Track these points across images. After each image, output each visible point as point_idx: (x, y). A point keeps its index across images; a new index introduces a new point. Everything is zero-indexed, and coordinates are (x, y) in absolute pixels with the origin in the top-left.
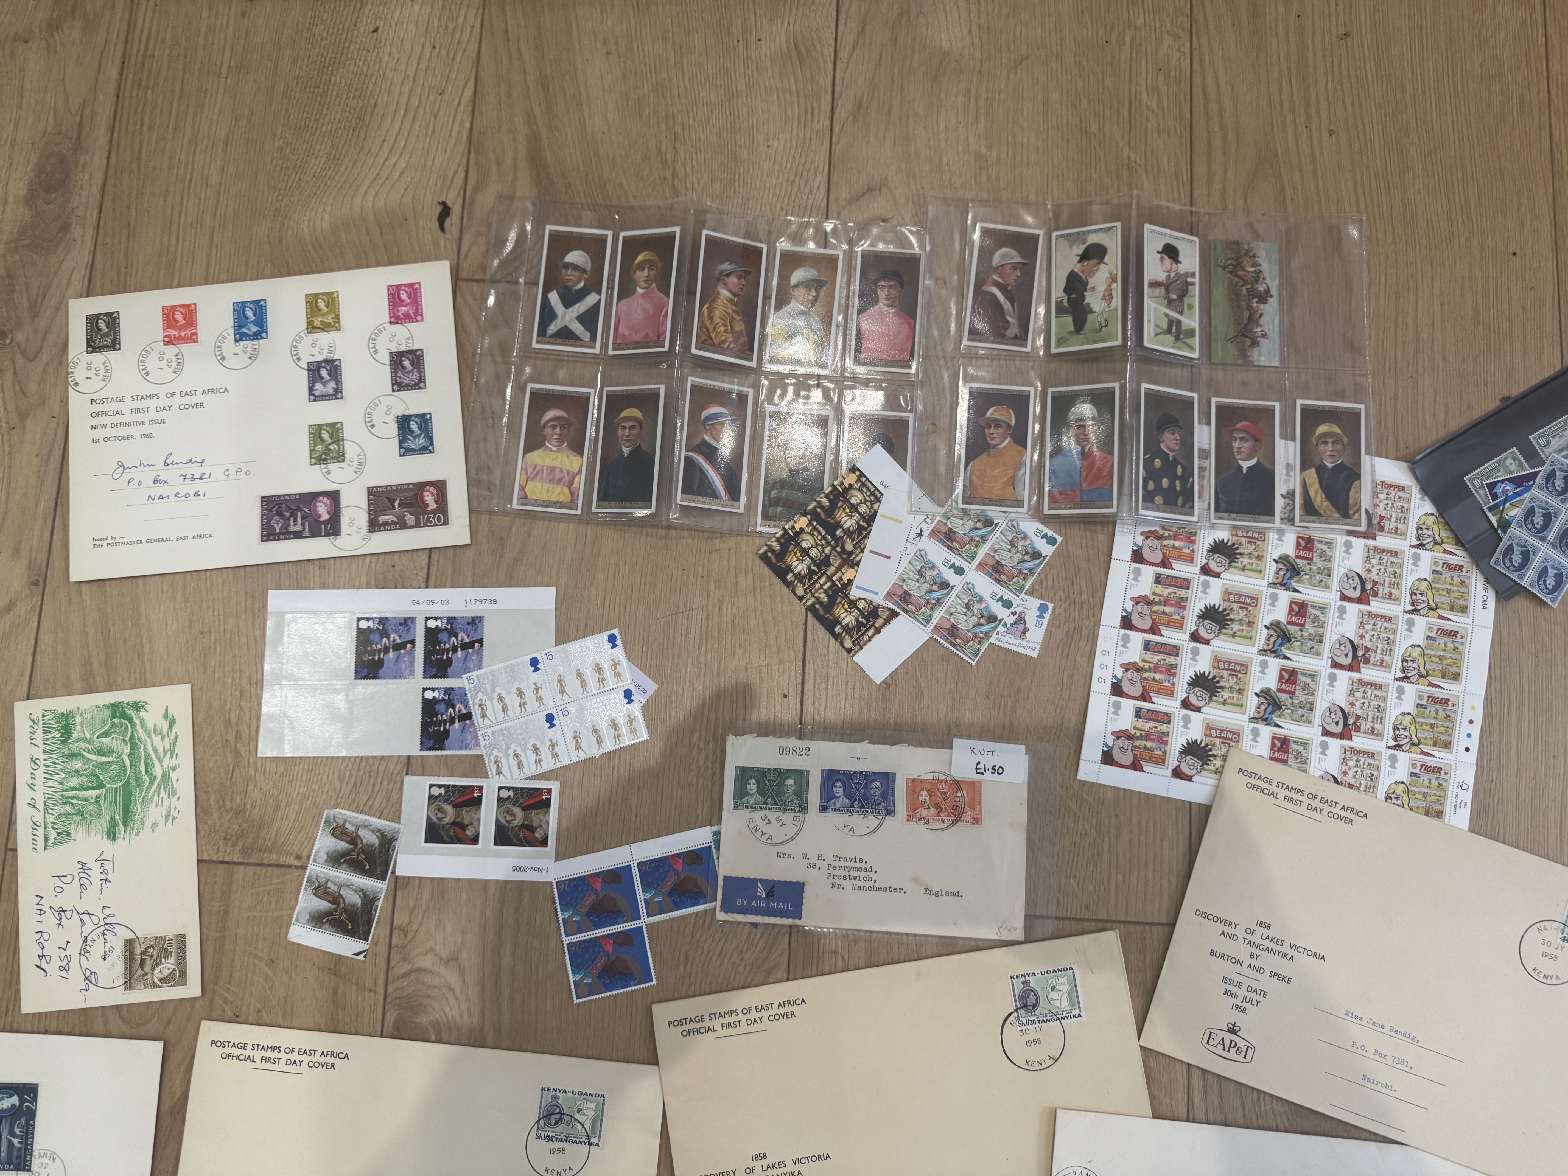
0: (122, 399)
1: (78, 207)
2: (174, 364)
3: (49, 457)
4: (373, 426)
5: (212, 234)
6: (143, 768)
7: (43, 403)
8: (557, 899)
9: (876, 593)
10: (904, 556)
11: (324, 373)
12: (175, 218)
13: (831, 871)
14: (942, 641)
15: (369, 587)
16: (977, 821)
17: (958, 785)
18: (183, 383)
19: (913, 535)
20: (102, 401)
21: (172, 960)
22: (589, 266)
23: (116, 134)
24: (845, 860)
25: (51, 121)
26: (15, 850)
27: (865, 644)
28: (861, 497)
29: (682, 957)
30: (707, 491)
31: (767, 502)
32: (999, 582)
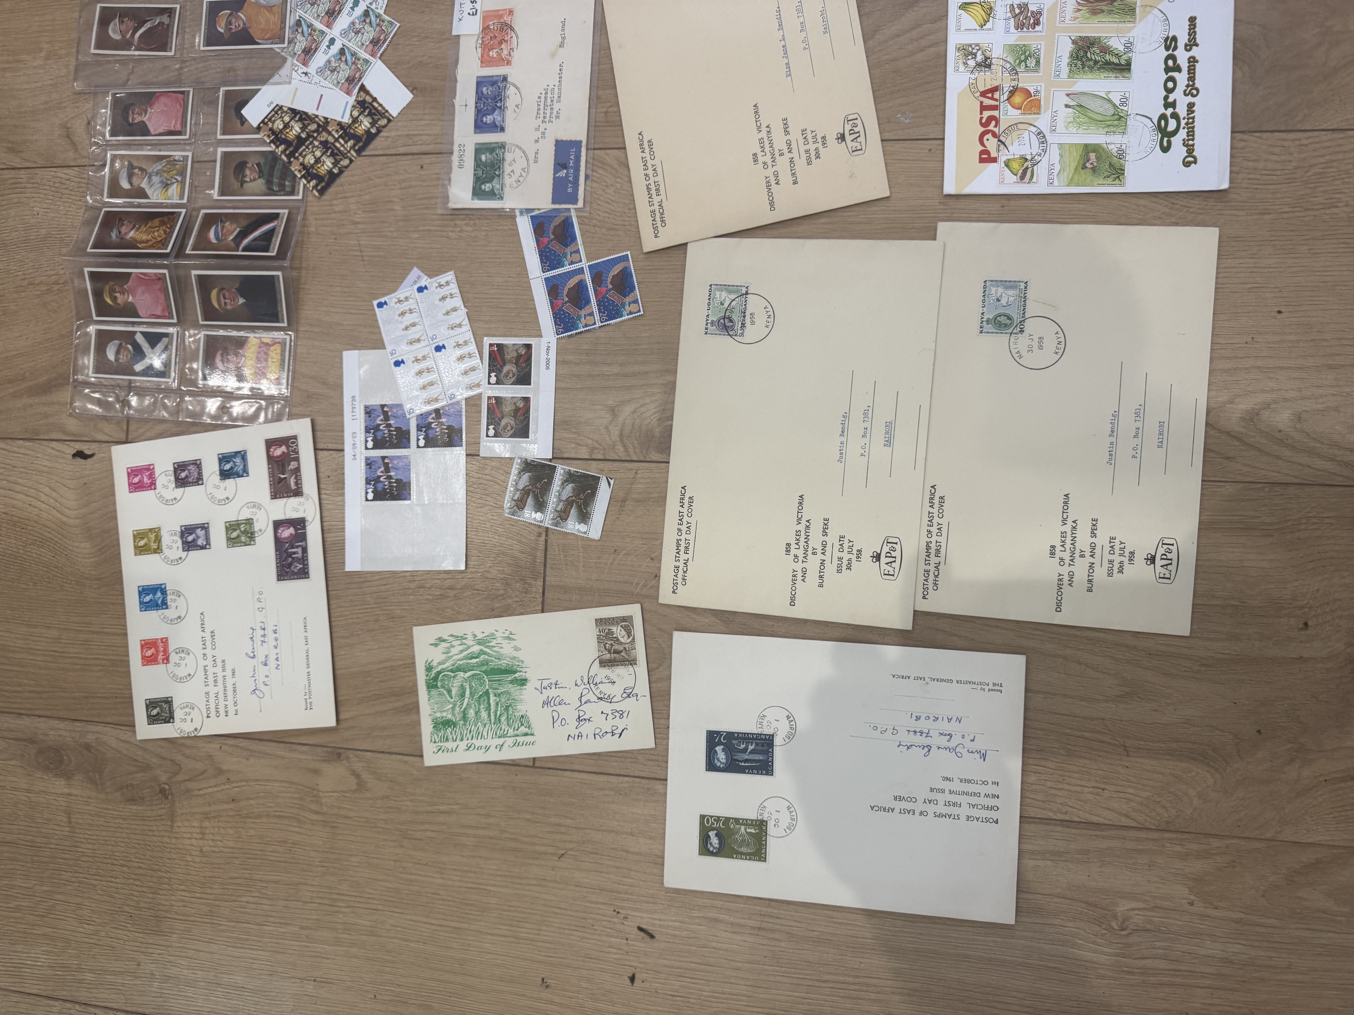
0: (207, 693)
1: (73, 738)
2: (183, 655)
3: (249, 750)
4: (228, 498)
5: (93, 632)
6: (474, 661)
7: (211, 756)
8: (570, 333)
9: (347, 102)
10: (321, 84)
11: (190, 538)
12: (82, 662)
13: (547, 120)
14: (382, 50)
15: (343, 495)
16: (511, 12)
17: (485, 29)
18: (196, 647)
19: (306, 79)
20: (208, 709)
21: (614, 629)
22: (117, 342)
23: (23, 712)
24: (539, 109)
25: (13, 762)
26: (534, 759)
27: (384, 108)
28: (278, 121)
29: (611, 233)
30: (269, 235)
31: (282, 193)
32: (340, 11)
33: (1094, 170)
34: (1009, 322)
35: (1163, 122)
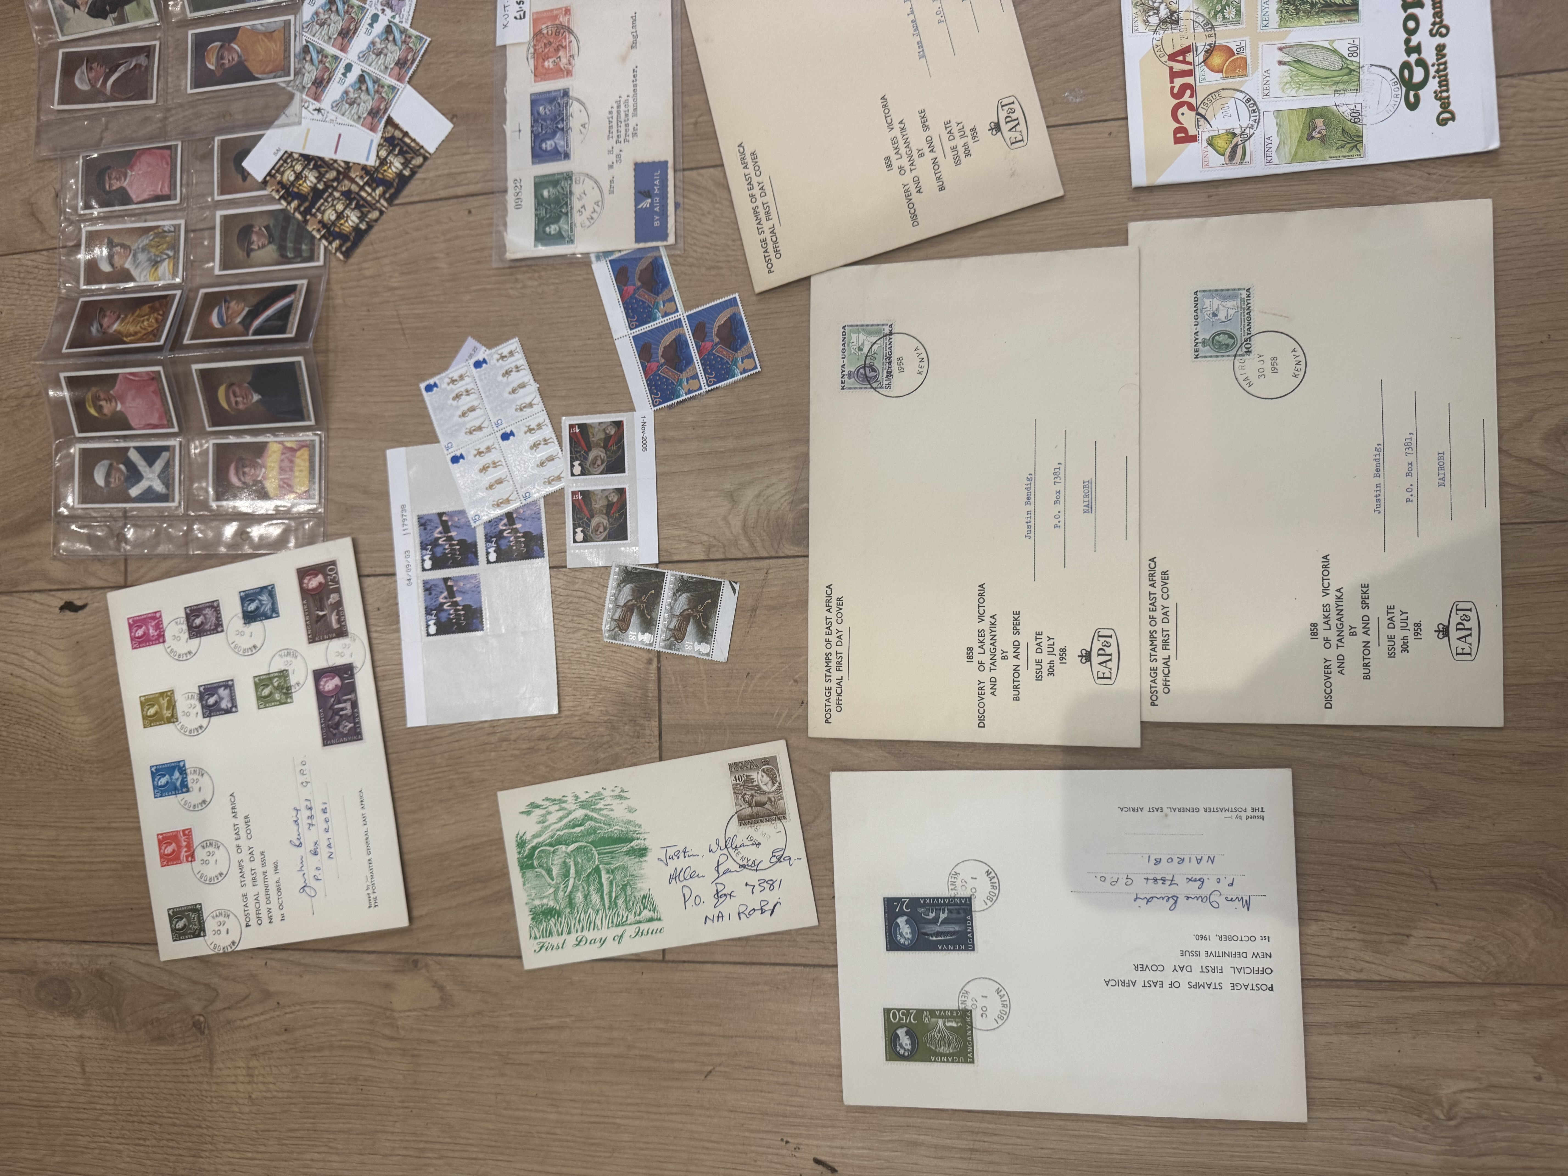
0: (245, 896)
1: (81, 965)
2: (211, 849)
3: (301, 964)
4: (255, 647)
5: (98, 829)
6: (578, 829)
7: (254, 976)
8: (670, 403)
9: (372, 141)
10: (339, 121)
11: (211, 701)
12: (87, 867)
13: (622, 139)
14: (410, 73)
15: (398, 630)
16: (567, 11)
18: (226, 837)
19: (320, 116)
20: (247, 916)
21: (754, 775)
22: (106, 462)
23: (17, 935)
24: (611, 127)
25: (9, 1001)
26: (664, 951)
27: (418, 144)
28: (288, 172)
29: (713, 272)
30: (285, 313)
31: (299, 260)
32: (356, 30)
33: (1323, 139)
34: (1231, 341)
35: (1406, 73)
